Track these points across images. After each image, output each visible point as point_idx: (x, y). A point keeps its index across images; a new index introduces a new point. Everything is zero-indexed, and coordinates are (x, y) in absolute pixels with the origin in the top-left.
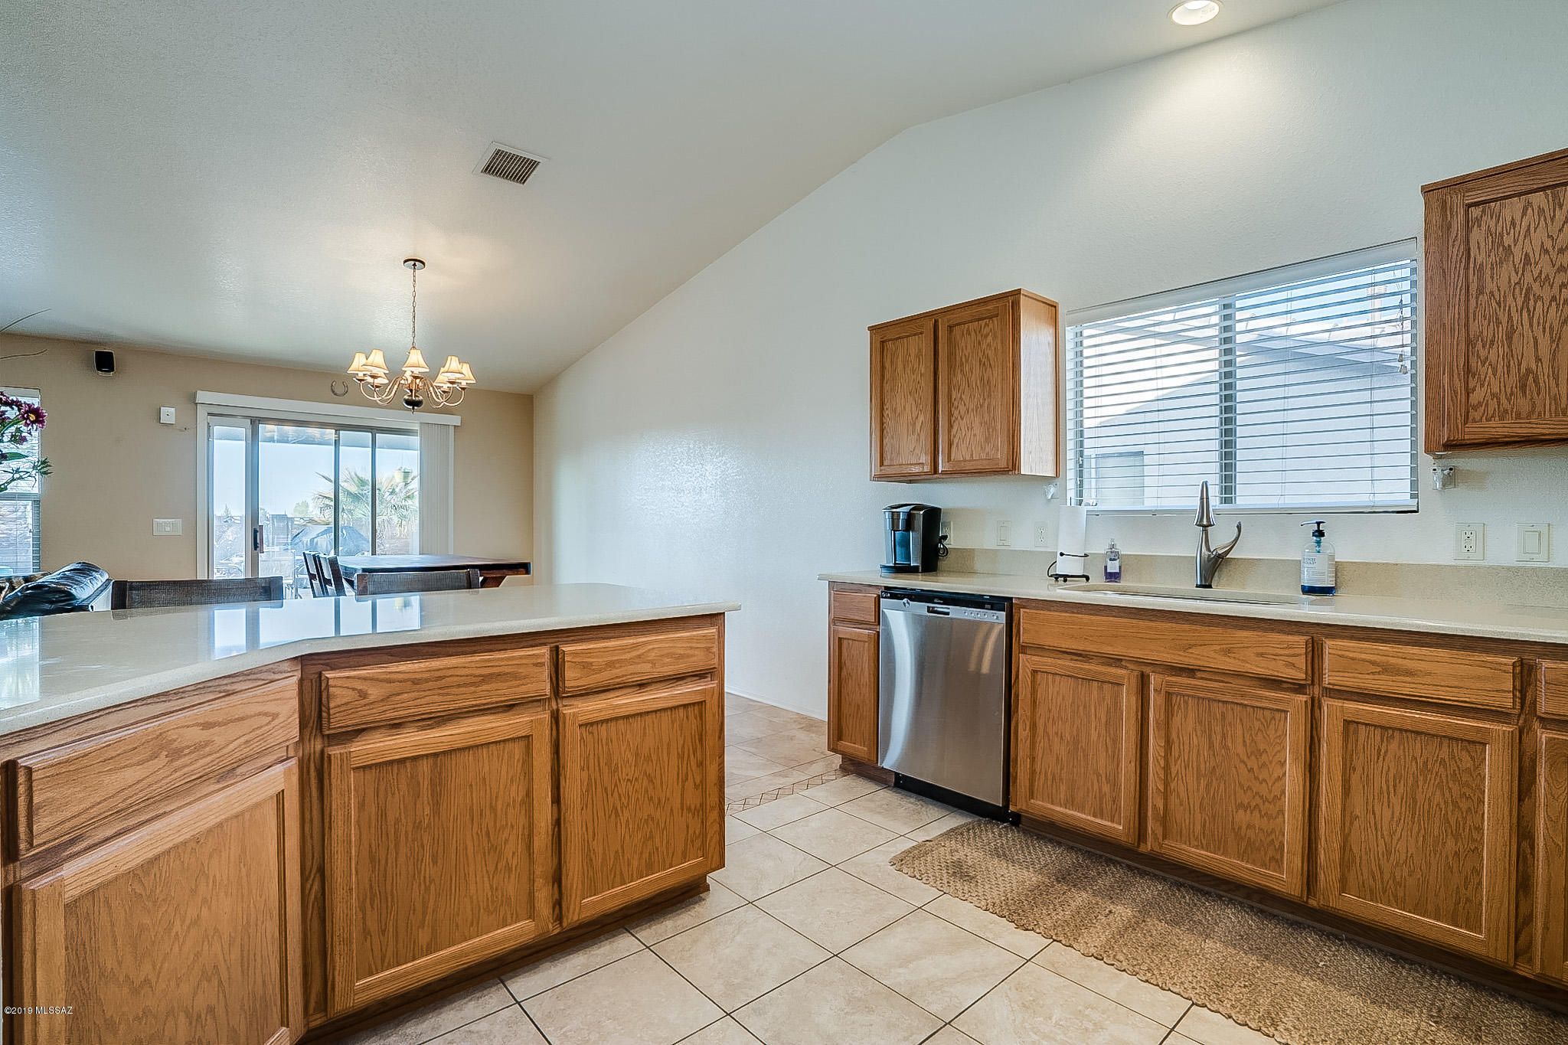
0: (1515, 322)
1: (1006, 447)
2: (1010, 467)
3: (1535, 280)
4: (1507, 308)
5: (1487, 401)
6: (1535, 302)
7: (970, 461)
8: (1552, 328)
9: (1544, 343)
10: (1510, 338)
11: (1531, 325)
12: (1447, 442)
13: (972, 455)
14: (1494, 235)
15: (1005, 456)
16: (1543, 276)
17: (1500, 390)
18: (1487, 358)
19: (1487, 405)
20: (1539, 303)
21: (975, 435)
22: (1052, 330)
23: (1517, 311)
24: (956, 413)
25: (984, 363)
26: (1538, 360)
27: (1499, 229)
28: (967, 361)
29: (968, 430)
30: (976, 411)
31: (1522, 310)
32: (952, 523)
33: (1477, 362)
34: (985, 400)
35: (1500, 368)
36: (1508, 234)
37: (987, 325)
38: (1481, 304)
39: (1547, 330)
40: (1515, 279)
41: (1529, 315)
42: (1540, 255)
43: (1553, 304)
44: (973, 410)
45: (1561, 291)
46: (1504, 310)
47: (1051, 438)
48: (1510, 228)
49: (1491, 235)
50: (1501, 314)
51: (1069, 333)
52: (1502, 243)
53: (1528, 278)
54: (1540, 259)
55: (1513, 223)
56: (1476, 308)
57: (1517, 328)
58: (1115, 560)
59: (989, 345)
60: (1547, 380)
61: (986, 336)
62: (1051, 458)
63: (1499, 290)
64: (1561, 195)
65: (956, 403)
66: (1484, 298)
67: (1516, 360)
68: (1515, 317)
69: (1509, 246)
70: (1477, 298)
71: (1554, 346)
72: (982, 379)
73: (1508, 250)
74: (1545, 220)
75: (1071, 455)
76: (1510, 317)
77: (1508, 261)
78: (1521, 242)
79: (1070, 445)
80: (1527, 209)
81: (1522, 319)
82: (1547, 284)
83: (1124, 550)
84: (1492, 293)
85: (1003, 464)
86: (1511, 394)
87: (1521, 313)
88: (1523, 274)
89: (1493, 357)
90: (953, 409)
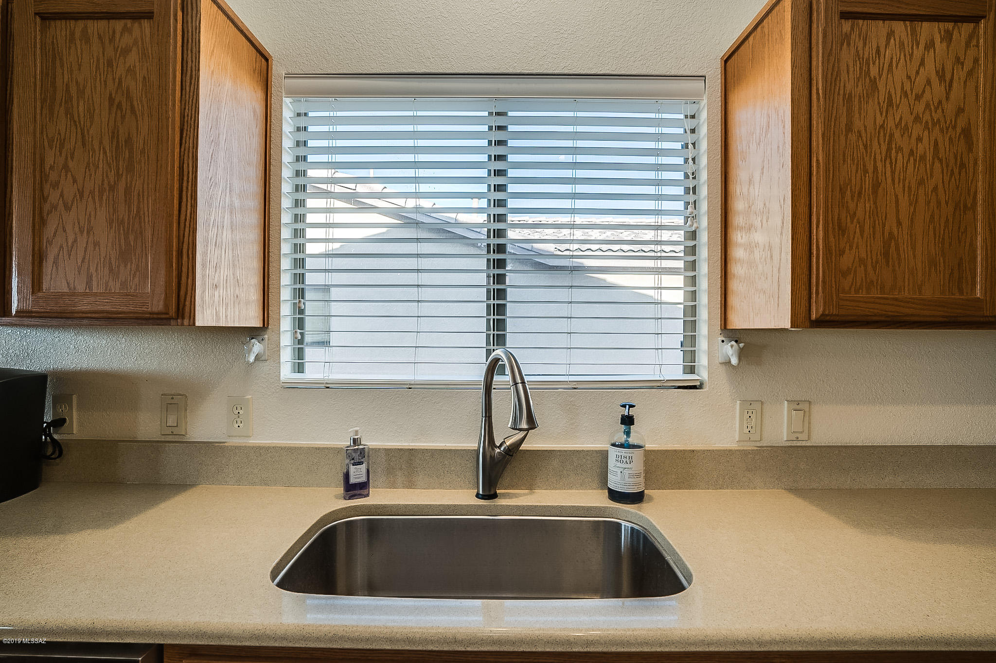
0: (880, 175)
1: (163, 272)
2: (172, 312)
3: (897, 126)
4: (873, 155)
5: (856, 267)
6: (897, 153)
7: (85, 294)
8: (910, 188)
9: (904, 202)
10: (875, 192)
11: (893, 180)
12: (822, 315)
13: (89, 283)
14: (861, 59)
15: (160, 289)
16: (903, 125)
17: (867, 256)
18: (855, 214)
19: (855, 271)
20: (900, 154)
21: (96, 244)
22: (260, 95)
23: (881, 161)
24: (54, 197)
25: (120, 103)
26: (899, 223)
27: (866, 56)
28: (81, 92)
29: (82, 232)
30: (101, 198)
31: (885, 161)
32: (74, 397)
33: (847, 217)
34: (118, 175)
35: (867, 227)
36: (874, 63)
37: (125, 29)
38: (850, 144)
39: (906, 189)
40: (879, 121)
41: (891, 167)
42: (901, 98)
43: (912, 159)
44: (92, 193)
45: (917, 145)
46: (871, 156)
47: (255, 264)
48: (876, 57)
49: (859, 59)
50: (867, 159)
51: (287, 110)
52: (868, 73)
53: (891, 124)
54: (900, 102)
55: (878, 51)
56: (846, 147)
57: (881, 181)
58: (360, 463)
59: (130, 71)
60: (906, 249)
61: (126, 52)
62: (255, 295)
63: (865, 130)
64: (918, 29)
65: (53, 176)
66: (853, 137)
67: (881, 221)
68: (879, 165)
69: (875, 78)
70: (846, 136)
71: (912, 209)
72: (114, 135)
73: (874, 83)
74: (905, 56)
75: (286, 294)
76: (875, 168)
77: (874, 95)
78: (884, 76)
79: (286, 279)
80: (890, 39)
81: (885, 169)
82: (906, 134)
83: (370, 442)
84: (859, 132)
85: (157, 305)
86: (877, 262)
87: (885, 163)
88: (886, 116)
89: (860, 213)
90: (47, 187)
